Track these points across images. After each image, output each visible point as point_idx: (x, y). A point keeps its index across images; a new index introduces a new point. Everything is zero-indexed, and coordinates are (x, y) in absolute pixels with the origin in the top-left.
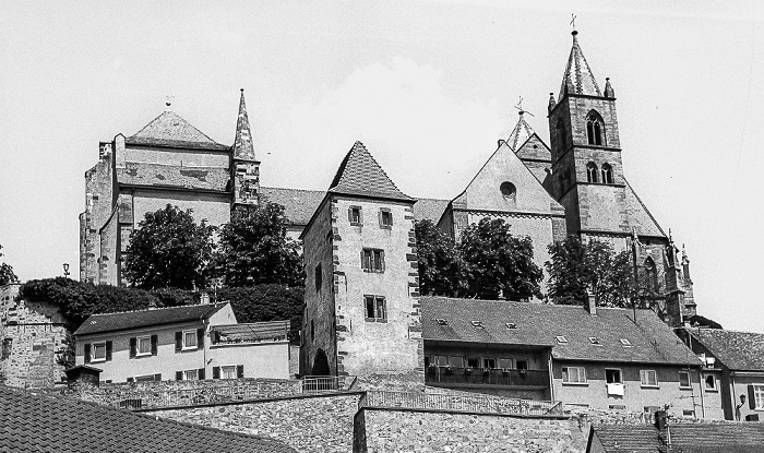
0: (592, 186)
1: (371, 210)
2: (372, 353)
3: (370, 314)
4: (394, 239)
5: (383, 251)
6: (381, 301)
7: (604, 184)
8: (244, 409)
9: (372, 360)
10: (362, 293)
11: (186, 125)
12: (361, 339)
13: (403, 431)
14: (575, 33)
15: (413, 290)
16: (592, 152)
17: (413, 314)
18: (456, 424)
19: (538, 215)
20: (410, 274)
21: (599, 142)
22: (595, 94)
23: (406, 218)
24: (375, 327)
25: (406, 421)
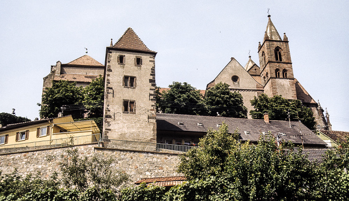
0: (278, 79)
1: (130, 58)
2: (126, 130)
3: (126, 110)
4: (143, 71)
5: (135, 77)
6: (132, 103)
7: (284, 78)
8: (36, 155)
9: (125, 134)
10: (122, 99)
11: (92, 60)
12: (119, 122)
13: (119, 162)
14: (269, 16)
15: (152, 97)
16: (278, 65)
17: (151, 110)
18: (155, 160)
19: (250, 90)
20: (151, 89)
21: (281, 60)
22: (279, 40)
23: (150, 61)
24: (129, 116)
25: (122, 157)
